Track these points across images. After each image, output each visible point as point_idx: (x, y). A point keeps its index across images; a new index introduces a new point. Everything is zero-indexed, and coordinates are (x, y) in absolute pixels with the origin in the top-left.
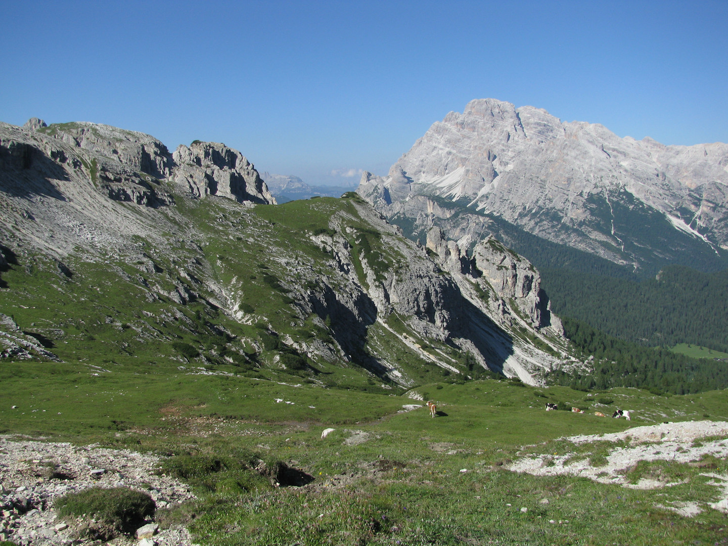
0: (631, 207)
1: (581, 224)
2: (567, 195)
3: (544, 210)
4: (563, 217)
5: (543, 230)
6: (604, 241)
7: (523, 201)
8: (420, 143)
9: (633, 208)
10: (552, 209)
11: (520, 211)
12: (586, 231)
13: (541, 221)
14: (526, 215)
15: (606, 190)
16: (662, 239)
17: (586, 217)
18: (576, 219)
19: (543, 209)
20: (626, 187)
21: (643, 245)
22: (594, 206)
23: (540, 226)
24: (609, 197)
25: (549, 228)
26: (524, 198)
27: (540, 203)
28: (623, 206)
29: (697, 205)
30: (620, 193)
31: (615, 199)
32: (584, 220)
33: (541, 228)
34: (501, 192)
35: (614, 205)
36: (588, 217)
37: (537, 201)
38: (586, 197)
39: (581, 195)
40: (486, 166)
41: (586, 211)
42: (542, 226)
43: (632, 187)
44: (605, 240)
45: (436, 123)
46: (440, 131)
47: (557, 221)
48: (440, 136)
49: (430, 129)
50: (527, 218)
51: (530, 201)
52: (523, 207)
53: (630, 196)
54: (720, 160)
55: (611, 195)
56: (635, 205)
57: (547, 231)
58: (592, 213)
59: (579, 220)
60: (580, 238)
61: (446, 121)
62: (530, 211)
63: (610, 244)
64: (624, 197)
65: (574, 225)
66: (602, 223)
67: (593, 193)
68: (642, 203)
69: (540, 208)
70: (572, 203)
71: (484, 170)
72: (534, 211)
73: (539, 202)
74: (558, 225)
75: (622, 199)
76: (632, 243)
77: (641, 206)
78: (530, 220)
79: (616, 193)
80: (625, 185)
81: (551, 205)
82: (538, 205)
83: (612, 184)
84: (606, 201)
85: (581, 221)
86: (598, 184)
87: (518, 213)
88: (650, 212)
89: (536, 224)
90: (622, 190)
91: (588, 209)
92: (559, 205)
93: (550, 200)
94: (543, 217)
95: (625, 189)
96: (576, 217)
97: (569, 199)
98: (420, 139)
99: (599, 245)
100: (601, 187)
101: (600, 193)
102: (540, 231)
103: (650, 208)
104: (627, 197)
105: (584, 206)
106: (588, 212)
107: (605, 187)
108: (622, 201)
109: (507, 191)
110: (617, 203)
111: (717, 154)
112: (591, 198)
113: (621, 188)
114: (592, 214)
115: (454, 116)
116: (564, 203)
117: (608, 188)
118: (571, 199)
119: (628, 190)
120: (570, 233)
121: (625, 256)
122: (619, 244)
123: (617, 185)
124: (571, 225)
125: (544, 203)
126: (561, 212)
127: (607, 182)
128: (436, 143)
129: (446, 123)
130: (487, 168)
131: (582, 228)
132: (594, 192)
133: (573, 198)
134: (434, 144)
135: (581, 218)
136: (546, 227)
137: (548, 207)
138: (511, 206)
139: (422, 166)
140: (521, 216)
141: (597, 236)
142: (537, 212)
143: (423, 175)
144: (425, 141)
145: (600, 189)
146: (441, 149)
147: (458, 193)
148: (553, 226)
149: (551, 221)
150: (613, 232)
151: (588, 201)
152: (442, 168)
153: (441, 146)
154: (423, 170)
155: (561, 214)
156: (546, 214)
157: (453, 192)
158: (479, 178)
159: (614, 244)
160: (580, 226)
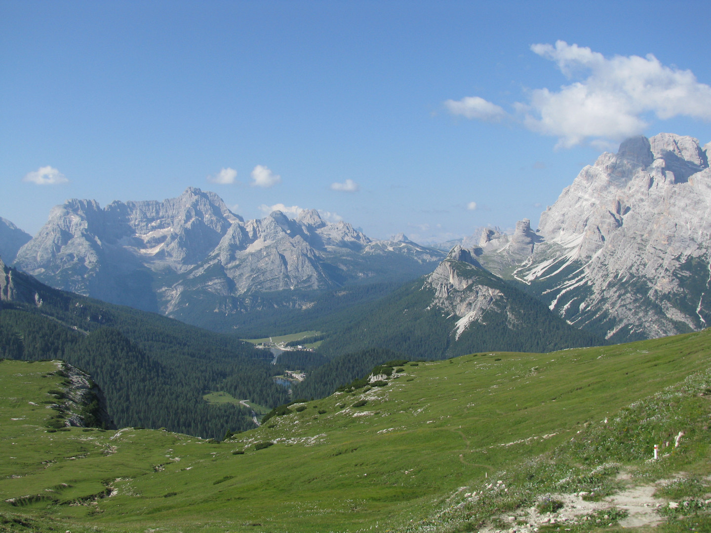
1: (666, 297)
2: (663, 259)
3: (634, 279)
4: (651, 288)
5: (624, 305)
6: (680, 322)
7: (617, 267)
8: (567, 193)
10: (643, 276)
11: (610, 279)
12: (665, 307)
13: (626, 292)
14: (614, 285)
17: (673, 289)
18: (661, 291)
19: (634, 277)
22: (687, 274)
23: (622, 300)
25: (630, 303)
26: (619, 263)
27: (634, 270)
32: (669, 292)
33: (623, 303)
34: (605, 256)
36: (675, 289)
37: (631, 268)
38: (683, 262)
39: (678, 258)
40: (608, 221)
41: (673, 280)
42: (624, 299)
44: (683, 320)
45: (587, 167)
46: (589, 177)
47: (642, 293)
48: (589, 184)
49: (579, 175)
50: (614, 289)
51: (625, 267)
52: (616, 274)
57: (628, 306)
58: (682, 282)
59: (664, 292)
60: (657, 317)
61: (597, 165)
62: (621, 279)
65: (656, 299)
66: (688, 296)
67: (694, 256)
69: (632, 276)
70: (666, 269)
71: (605, 226)
72: (624, 280)
73: (633, 268)
74: (641, 299)
78: (616, 292)
81: (644, 272)
82: (631, 271)
84: (707, 267)
85: (665, 294)
86: (704, 244)
87: (607, 282)
89: (619, 297)
91: (677, 278)
92: (650, 272)
93: (645, 265)
94: (629, 289)
96: (660, 289)
97: (664, 264)
98: (567, 188)
99: (673, 326)
100: (707, 248)
101: (703, 256)
102: (620, 307)
105: (675, 274)
106: (676, 282)
109: (611, 254)
112: (688, 264)
114: (680, 286)
115: (608, 158)
116: (657, 269)
118: (666, 264)
120: (649, 310)
124: (653, 299)
125: (637, 270)
126: (650, 281)
128: (582, 192)
129: (598, 167)
130: (609, 224)
131: (663, 303)
132: (696, 254)
133: (667, 262)
134: (580, 194)
135: (666, 291)
136: (628, 301)
137: (641, 274)
138: (605, 273)
139: (563, 222)
140: (610, 285)
141: (675, 314)
142: (626, 282)
143: (562, 232)
144: (572, 190)
145: (704, 251)
146: (586, 200)
147: (573, 255)
148: (636, 300)
149: (635, 294)
150: (698, 309)
151: (683, 267)
152: (581, 223)
153: (587, 196)
154: (564, 226)
155: (650, 284)
156: (634, 284)
157: (569, 255)
158: (596, 237)
159: (691, 326)
160: (661, 300)
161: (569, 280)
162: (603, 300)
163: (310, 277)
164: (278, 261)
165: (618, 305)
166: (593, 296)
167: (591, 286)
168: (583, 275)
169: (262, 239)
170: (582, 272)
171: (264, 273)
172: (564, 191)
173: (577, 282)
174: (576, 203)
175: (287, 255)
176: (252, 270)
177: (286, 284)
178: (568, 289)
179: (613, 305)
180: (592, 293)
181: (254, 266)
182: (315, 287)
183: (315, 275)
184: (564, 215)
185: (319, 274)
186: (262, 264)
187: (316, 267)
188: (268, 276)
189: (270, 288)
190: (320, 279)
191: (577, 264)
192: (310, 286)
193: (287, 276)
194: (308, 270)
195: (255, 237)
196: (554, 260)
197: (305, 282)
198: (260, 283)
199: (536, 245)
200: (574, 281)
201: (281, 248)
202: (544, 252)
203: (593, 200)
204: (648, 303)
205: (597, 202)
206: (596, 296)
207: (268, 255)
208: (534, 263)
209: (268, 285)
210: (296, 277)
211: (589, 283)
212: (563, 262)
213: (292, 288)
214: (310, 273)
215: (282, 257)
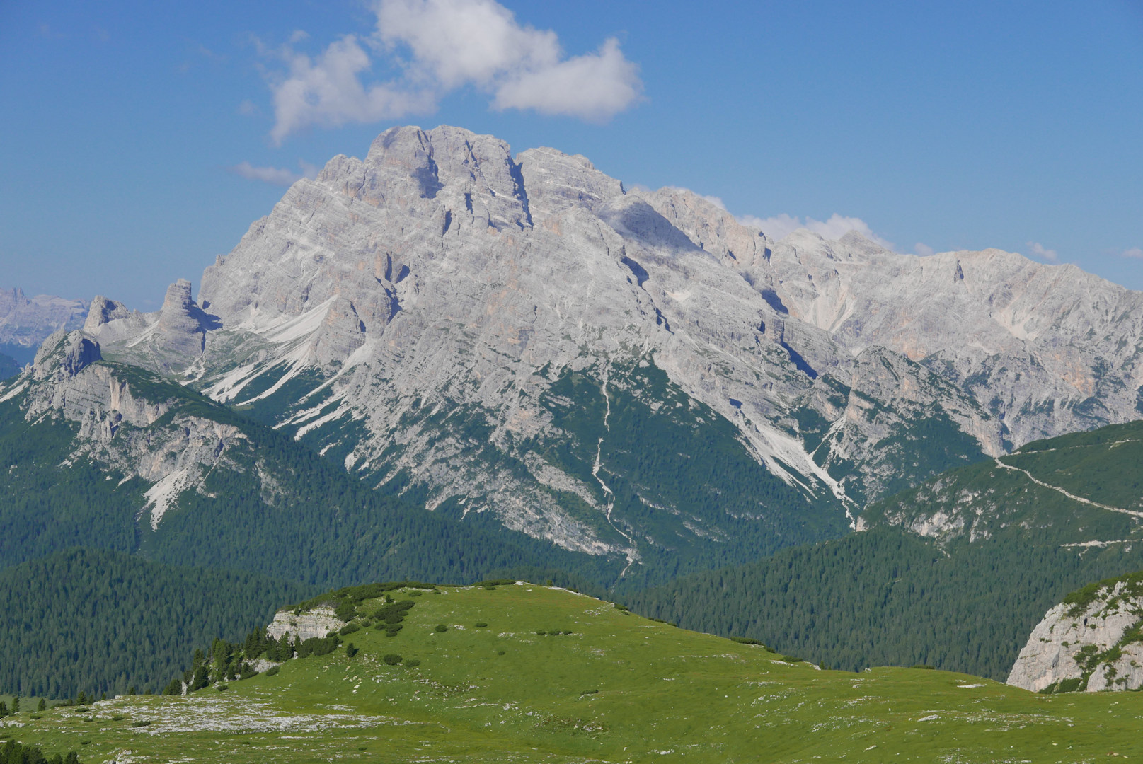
0: (655, 406)
1: (528, 445)
2: (513, 373)
3: (457, 409)
4: (495, 427)
5: (442, 461)
6: (566, 492)
7: (416, 385)
8: (260, 230)
9: (661, 408)
10: (475, 405)
11: (405, 409)
12: (532, 465)
13: (445, 435)
14: (415, 421)
15: (608, 362)
16: (713, 490)
17: (542, 430)
18: (519, 434)
19: (456, 405)
20: (655, 356)
21: (660, 502)
22: (566, 402)
23: (438, 450)
24: (610, 379)
25: (456, 456)
26: (419, 377)
27: (453, 391)
28: (638, 404)
29: (839, 404)
30: (638, 370)
31: (622, 386)
32: (537, 437)
33: (439, 455)
34: (380, 361)
35: (618, 401)
36: (547, 431)
37: (446, 388)
38: (555, 379)
39: (544, 372)
40: (372, 293)
41: (542, 412)
42: (443, 449)
43: (671, 356)
44: (571, 489)
45: (301, 183)
46: (307, 202)
47: (477, 437)
48: (307, 216)
49: (285, 197)
50: (417, 428)
51: (433, 386)
52: (414, 399)
53: (658, 377)
54: (992, 291)
55: (616, 374)
56: (667, 402)
57: (451, 462)
58: (559, 417)
59: (525, 436)
60: (517, 483)
61: (324, 179)
62: (428, 409)
63: (581, 498)
64: (646, 380)
65: (511, 449)
66: (574, 444)
67: (574, 369)
68: (684, 397)
69: (451, 403)
70: (522, 393)
71: (367, 303)
72: (434, 411)
73: (451, 388)
74: (477, 447)
75: (640, 385)
76: (635, 497)
77: (679, 405)
78: (421, 434)
79: (627, 369)
80: (654, 350)
81: (476, 397)
82: (448, 395)
83: (625, 347)
84: (599, 389)
85: (528, 440)
86: (590, 346)
87: (399, 415)
88: (700, 420)
89: (431, 443)
90: (644, 364)
91: (550, 409)
92: (489, 396)
93: (476, 383)
94: (450, 428)
95: (652, 362)
96: (517, 430)
97: (516, 382)
98: (260, 222)
99: (554, 501)
100: (596, 354)
101: (591, 369)
102: (434, 463)
103: (704, 409)
104: (652, 381)
105: (543, 401)
106: (548, 417)
107: (606, 355)
108: (638, 392)
109: (392, 357)
110: (626, 396)
111: (986, 278)
112: (566, 384)
113: (644, 358)
114: (557, 423)
115: (344, 167)
116: (503, 391)
117: (612, 357)
118: (521, 381)
119: (660, 363)
120: (498, 470)
121: (606, 534)
122: (602, 500)
123: (636, 350)
124: (504, 448)
125: (461, 392)
126: (492, 415)
127: (612, 341)
128: (294, 231)
129: (325, 184)
130: (375, 300)
131: (528, 456)
132: (577, 365)
133: (524, 380)
134: (289, 236)
135: (530, 433)
136: (451, 452)
137: (468, 400)
138: (390, 395)
139: (255, 290)
140: (406, 421)
141: (554, 478)
142: (440, 415)
143: (253, 311)
144: (272, 226)
145: (592, 359)
146: (304, 248)
147: (300, 359)
148: (467, 451)
149: (464, 437)
150: (596, 469)
151: (557, 389)
152: (297, 294)
153: (304, 241)
154: (256, 297)
155: (491, 421)
156: (459, 420)
157: (290, 358)
158: (350, 324)
159: (589, 500)
160: (523, 451)
161: (306, 407)
162: (395, 449)
165: (430, 459)
166: (371, 442)
167: (362, 422)
168: (332, 400)
170: (328, 392)
172: (254, 226)
173: (324, 412)
174: (283, 252)
178: (311, 426)
179: (419, 458)
180: (367, 435)
184: (256, 276)
191: (311, 377)
196: (258, 367)
199: (210, 335)
200: (316, 411)
202: (228, 349)
203: (318, 249)
204: (492, 455)
205: (330, 255)
206: (378, 441)
208: (210, 371)
211: (356, 416)
212: (280, 371)
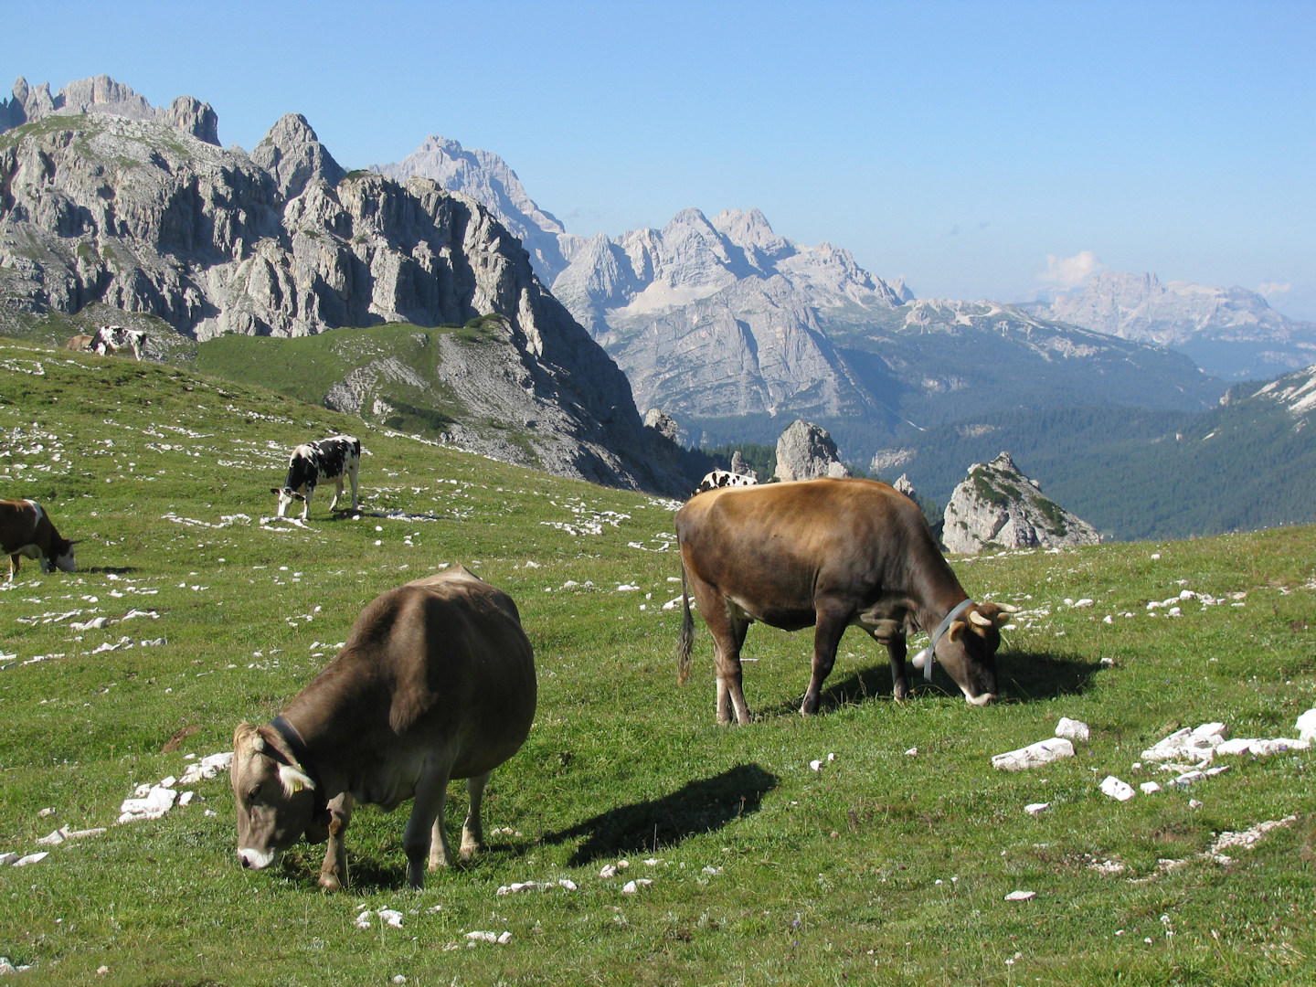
163: (817, 385)
164: (734, 339)
169: (666, 281)
171: (695, 370)
175: (757, 325)
176: (661, 361)
177: (757, 400)
181: (664, 351)
182: (833, 411)
183: (831, 380)
185: (842, 380)
186: (689, 346)
187: (832, 361)
188: (708, 376)
189: (714, 409)
190: (844, 391)
192: (819, 409)
193: (759, 381)
194: (813, 366)
195: (649, 275)
197: (804, 396)
198: (687, 395)
201: (740, 307)
207: (706, 323)
209: (707, 400)
210: (781, 384)
213: (772, 411)
214: (818, 375)
215: (744, 328)
